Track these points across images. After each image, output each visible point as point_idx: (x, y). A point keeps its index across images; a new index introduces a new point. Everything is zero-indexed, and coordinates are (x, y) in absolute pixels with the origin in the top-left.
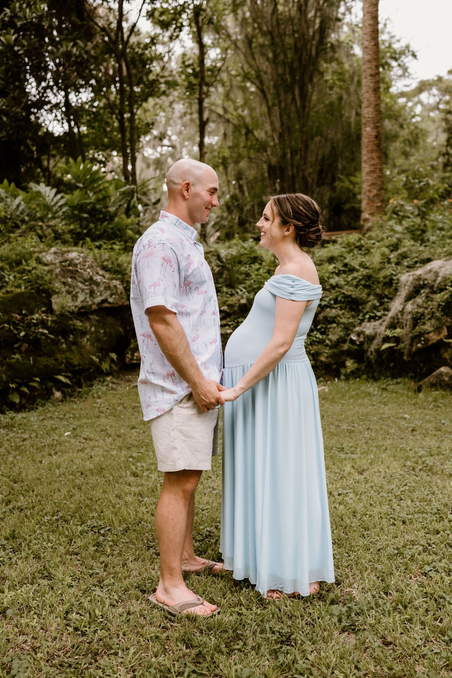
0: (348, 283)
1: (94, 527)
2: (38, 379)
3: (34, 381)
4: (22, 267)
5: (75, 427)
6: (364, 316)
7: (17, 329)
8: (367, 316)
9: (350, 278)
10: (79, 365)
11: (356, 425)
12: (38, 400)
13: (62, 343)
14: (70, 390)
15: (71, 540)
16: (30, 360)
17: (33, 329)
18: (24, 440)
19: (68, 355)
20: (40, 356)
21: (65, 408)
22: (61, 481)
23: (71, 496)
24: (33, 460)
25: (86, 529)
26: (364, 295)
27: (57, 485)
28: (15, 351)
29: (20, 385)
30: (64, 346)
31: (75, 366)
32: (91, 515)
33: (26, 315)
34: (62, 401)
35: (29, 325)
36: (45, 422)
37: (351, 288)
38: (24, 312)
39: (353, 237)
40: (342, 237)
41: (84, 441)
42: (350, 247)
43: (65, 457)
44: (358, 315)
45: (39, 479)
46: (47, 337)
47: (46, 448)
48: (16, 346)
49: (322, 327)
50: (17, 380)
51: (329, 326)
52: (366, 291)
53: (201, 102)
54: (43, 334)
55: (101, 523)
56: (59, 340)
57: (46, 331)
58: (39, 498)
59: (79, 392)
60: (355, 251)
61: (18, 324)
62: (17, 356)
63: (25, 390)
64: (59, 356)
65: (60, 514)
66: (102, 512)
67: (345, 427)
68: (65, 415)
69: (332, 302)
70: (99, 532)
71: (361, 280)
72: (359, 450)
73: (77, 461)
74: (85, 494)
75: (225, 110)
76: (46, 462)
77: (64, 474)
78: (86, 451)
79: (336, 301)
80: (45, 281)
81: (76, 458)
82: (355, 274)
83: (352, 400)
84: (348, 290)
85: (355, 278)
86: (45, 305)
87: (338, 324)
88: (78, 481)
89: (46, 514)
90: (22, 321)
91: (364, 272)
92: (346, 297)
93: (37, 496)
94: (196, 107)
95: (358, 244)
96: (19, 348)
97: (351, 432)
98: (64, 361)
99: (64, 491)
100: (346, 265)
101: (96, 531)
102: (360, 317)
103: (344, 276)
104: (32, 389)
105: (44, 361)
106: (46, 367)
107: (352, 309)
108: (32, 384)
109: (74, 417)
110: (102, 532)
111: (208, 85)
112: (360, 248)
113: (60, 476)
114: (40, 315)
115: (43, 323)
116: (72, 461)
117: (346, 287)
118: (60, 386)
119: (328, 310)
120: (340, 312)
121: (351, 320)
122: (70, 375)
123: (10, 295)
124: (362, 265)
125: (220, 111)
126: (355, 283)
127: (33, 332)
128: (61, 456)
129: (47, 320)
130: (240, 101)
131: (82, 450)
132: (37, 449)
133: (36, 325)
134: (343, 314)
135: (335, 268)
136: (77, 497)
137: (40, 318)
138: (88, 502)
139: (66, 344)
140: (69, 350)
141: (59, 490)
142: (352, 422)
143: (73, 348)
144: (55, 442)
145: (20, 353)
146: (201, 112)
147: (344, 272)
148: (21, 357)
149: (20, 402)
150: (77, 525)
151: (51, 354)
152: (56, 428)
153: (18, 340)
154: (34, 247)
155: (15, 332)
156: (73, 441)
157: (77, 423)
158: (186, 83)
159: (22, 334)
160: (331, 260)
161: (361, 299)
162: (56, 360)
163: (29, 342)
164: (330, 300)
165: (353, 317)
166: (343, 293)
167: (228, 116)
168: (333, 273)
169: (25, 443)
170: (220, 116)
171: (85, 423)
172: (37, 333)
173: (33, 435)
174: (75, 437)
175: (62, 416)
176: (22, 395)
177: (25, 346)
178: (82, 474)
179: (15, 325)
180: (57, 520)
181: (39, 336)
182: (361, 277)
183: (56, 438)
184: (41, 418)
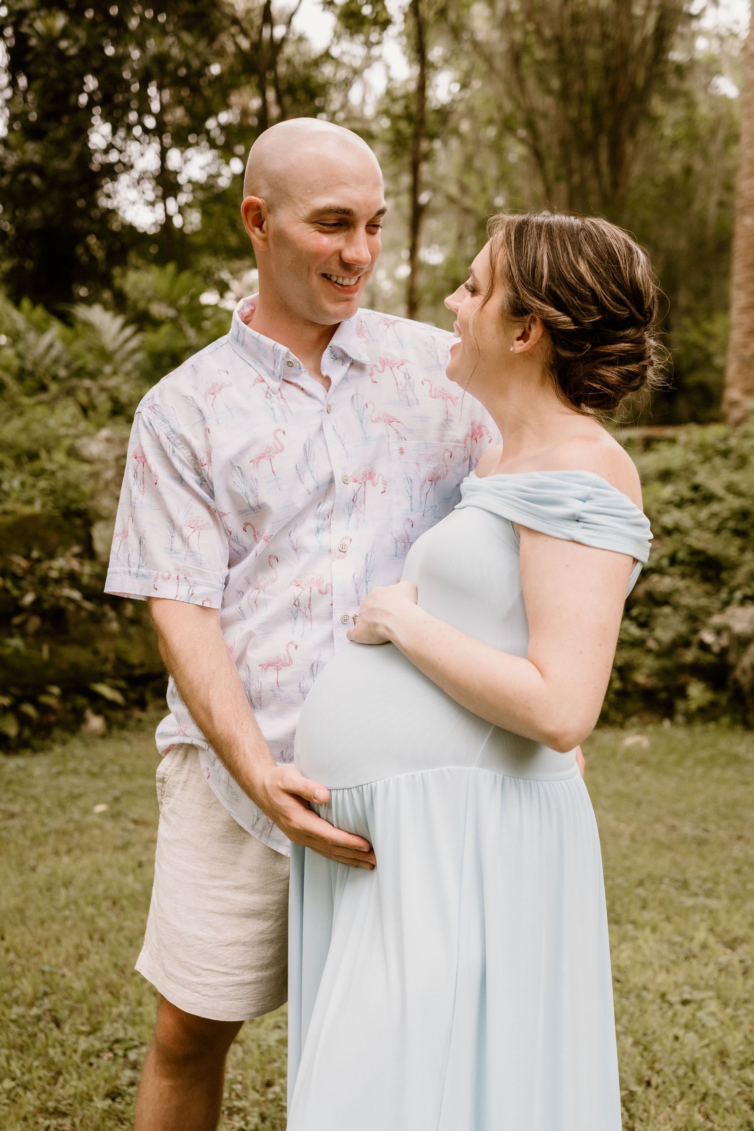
0: (699, 525)
1: (117, 1041)
2: (56, 690)
3: (50, 694)
4: (37, 465)
5: (117, 793)
6: (732, 592)
7: (19, 588)
8: (738, 595)
9: (704, 514)
10: (142, 665)
11: (712, 827)
12: (57, 733)
13: (110, 621)
14: (120, 715)
15: (59, 1073)
16: (40, 650)
17: (51, 589)
18: (12, 816)
19: (122, 644)
20: (65, 643)
21: (107, 750)
22: (66, 918)
23: (81, 958)
24: (21, 864)
25: (98, 1045)
26: (732, 551)
27: (56, 927)
28: (14, 631)
29: (19, 701)
30: (114, 626)
31: (132, 667)
32: (115, 1011)
33: (39, 560)
34: (103, 736)
35: (44, 581)
36: (62, 780)
37: (707, 535)
38: (35, 554)
39: (712, 433)
40: (688, 433)
41: (131, 826)
42: (706, 453)
43: (86, 861)
44: (718, 591)
45: (21, 911)
46: (79, 607)
47: (52, 840)
48: (17, 620)
49: (640, 614)
50: (14, 690)
51: (656, 611)
52: (738, 542)
53: (415, 169)
54: (70, 600)
55: (132, 1032)
56: (104, 615)
57: (76, 595)
58: (12, 956)
59: (140, 721)
60: (718, 461)
61: (22, 578)
62: (16, 642)
63: (29, 709)
64: (103, 646)
65: (47, 1003)
66: (140, 1003)
67: (687, 829)
68: (103, 767)
69: (665, 562)
70: (125, 1056)
71: (726, 519)
72: (722, 887)
73: (109, 873)
74: (112, 953)
75: (464, 189)
76: (43, 869)
77: (76, 903)
78: (132, 851)
79: (673, 560)
80: (83, 494)
81: (109, 865)
82: (715, 507)
83: (699, 770)
84: (700, 540)
85: (714, 515)
86: (79, 541)
87: (676, 607)
88: (101, 923)
89: (16, 1001)
90: (31, 571)
91: (735, 503)
92: (694, 552)
93: (7, 951)
94: (406, 180)
95: (722, 446)
96: (22, 627)
97: (701, 843)
98: (112, 656)
99: (68, 943)
100: (696, 488)
101: (120, 1052)
102: (724, 595)
103: (691, 509)
104: (44, 709)
105: (73, 654)
106: (75, 667)
107: (705, 579)
108: (45, 699)
109: (123, 772)
110: (132, 1055)
111: (432, 137)
112: (725, 454)
113: (67, 906)
114: (68, 561)
115: (72, 578)
116: (99, 872)
117: (696, 533)
118: (102, 706)
119: (655, 578)
120: (681, 584)
121: (703, 601)
122: (122, 684)
123: (9, 519)
124: (731, 488)
125: (453, 189)
126: (714, 523)
127: (53, 595)
128: (77, 859)
129: (82, 574)
130: (492, 172)
131: (125, 847)
132: (33, 839)
133: (58, 581)
134: (687, 588)
135: (674, 493)
136: (94, 961)
137: (67, 567)
138: (114, 976)
139: (120, 622)
140: (125, 634)
141: (58, 941)
142: (704, 819)
143: (133, 630)
144: (71, 826)
145: (24, 635)
146: (415, 190)
147: (693, 501)
148: (27, 645)
149: (20, 735)
150: (80, 1033)
151: (85, 642)
152: (80, 796)
153: (19, 610)
154: (67, 426)
155: (15, 592)
156: (109, 825)
157: (123, 785)
158: (390, 136)
159: (29, 598)
160: (666, 476)
161: (727, 558)
162: (96, 652)
163: (43, 615)
164: (662, 557)
165: (708, 594)
166: (690, 547)
167: (468, 202)
168: (669, 503)
169: (10, 823)
170: (451, 200)
171: (142, 788)
172: (58, 598)
173: (32, 806)
174: (115, 816)
175: (95, 769)
176: (24, 720)
177: (34, 623)
178: (114, 903)
179: (16, 579)
180: (39, 1018)
181: (62, 603)
182: (726, 514)
183: (76, 815)
184: (55, 769)
